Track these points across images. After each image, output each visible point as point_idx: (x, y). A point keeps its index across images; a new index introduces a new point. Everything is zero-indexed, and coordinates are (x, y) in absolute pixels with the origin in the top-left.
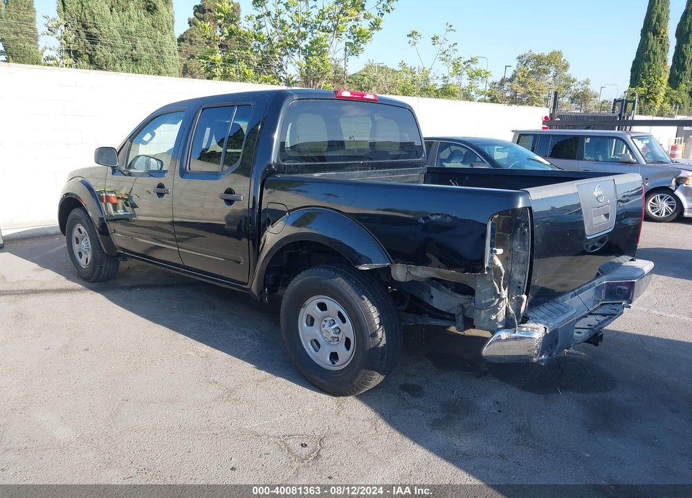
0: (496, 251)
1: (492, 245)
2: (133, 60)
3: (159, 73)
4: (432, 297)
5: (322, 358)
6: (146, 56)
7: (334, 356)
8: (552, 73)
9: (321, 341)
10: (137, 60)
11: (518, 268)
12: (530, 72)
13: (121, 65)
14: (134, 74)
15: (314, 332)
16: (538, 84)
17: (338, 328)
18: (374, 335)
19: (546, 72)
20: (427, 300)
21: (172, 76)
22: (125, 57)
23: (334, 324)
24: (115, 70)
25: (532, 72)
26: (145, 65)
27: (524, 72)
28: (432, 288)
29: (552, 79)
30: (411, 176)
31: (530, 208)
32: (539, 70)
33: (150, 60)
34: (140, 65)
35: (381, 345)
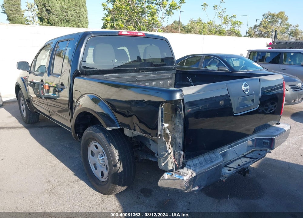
0: (164, 125)
1: (162, 122)
2: (66, 21)
3: (79, 27)
4: (150, 145)
5: (98, 174)
6: (72, 19)
7: (102, 174)
8: (279, 22)
9: (97, 165)
10: (68, 21)
11: (179, 135)
12: (269, 22)
13: (61, 24)
14: (67, 27)
15: (94, 160)
16: (272, 27)
18: (115, 166)
19: (277, 21)
20: (148, 146)
21: (85, 28)
22: (63, 20)
23: (102, 156)
24: (58, 26)
25: (270, 22)
26: (72, 23)
27: (266, 22)
29: (279, 25)
30: (167, 75)
31: (183, 100)
32: (273, 21)
33: (74, 21)
34: (70, 23)
35: (119, 171)
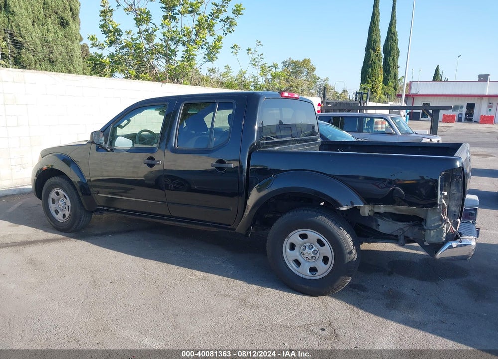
0: (444, 194)
2: (50, 62)
3: (70, 72)
4: (379, 225)
5: (304, 271)
6: (60, 59)
7: (313, 270)
8: (305, 73)
9: (300, 259)
10: (53, 62)
11: (453, 203)
12: (291, 72)
13: (40, 66)
14: (51, 73)
15: (295, 254)
17: (315, 250)
18: (351, 253)
19: (302, 73)
20: (374, 227)
21: (78, 74)
22: (44, 59)
23: (312, 248)
24: (36, 69)
26: (59, 66)
27: (288, 72)
28: (379, 219)
29: (305, 77)
31: (463, 168)
32: (297, 71)
33: (63, 62)
34: (56, 66)
35: (355, 259)
